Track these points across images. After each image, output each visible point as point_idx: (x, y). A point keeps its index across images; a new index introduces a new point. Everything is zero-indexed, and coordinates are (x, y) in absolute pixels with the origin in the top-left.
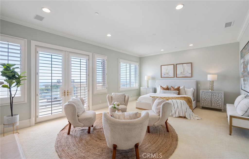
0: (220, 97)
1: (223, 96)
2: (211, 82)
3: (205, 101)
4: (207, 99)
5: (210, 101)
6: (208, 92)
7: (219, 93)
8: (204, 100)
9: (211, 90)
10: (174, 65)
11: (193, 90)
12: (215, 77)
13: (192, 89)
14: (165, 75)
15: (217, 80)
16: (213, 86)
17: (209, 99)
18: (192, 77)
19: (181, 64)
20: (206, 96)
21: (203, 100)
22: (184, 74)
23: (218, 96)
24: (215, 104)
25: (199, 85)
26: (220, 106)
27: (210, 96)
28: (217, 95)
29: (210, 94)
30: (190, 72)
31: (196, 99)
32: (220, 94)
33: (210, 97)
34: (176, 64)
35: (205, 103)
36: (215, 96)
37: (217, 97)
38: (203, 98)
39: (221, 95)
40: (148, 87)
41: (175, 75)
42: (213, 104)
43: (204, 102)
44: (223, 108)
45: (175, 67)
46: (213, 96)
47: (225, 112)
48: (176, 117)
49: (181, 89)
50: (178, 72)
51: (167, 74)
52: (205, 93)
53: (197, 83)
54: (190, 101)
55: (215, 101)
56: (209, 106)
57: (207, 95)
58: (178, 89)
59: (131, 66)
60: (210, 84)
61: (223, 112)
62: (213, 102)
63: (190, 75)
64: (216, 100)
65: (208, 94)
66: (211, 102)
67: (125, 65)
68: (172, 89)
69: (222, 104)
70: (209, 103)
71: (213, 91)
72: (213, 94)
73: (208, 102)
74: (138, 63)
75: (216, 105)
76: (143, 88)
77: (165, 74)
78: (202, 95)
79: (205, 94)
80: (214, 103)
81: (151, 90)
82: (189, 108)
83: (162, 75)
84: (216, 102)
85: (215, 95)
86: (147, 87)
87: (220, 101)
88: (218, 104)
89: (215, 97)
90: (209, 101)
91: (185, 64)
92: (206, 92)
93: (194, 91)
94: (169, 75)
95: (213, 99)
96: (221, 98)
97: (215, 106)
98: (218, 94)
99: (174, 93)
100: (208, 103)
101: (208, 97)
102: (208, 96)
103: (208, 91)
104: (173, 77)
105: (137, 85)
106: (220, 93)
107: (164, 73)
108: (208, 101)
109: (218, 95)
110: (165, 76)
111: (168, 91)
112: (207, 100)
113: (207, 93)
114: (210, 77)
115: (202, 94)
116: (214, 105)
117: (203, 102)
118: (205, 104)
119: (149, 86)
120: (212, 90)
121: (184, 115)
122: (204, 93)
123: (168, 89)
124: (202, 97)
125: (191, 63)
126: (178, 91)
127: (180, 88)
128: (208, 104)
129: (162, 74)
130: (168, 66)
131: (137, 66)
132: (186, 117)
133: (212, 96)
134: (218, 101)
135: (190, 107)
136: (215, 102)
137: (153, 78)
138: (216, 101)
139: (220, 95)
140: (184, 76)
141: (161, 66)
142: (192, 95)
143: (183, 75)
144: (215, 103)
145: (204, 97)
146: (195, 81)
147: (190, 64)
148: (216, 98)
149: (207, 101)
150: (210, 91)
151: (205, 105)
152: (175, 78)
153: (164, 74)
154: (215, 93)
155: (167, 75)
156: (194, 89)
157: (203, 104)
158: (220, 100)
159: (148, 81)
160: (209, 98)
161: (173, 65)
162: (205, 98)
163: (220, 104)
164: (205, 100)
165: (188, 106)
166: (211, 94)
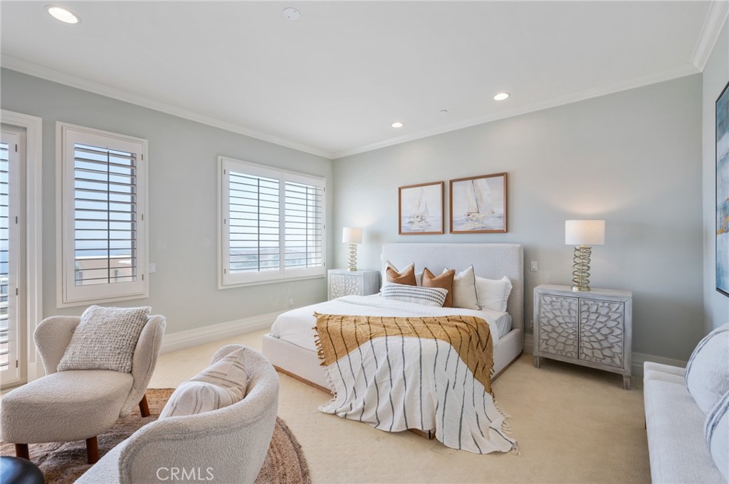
0: (615, 320)
1: (628, 318)
2: (577, 253)
3: (554, 335)
4: (560, 324)
5: (572, 337)
6: (565, 298)
7: (611, 302)
8: (549, 328)
9: (580, 287)
10: (443, 184)
11: (506, 284)
12: (598, 228)
13: (505, 279)
14: (412, 222)
15: (602, 242)
16: (584, 269)
17: (570, 325)
18: (507, 231)
19: (470, 181)
20: (558, 313)
21: (545, 328)
22: (477, 220)
23: (607, 315)
24: (593, 348)
25: (534, 265)
26: (617, 361)
27: (573, 314)
28: (603, 311)
29: (574, 307)
30: (501, 211)
31: (519, 322)
32: (617, 306)
33: (573, 320)
34: (451, 182)
35: (552, 342)
36: (596, 313)
37: (605, 319)
38: (544, 321)
39: (621, 310)
40: (352, 270)
41: (448, 224)
42: (585, 350)
43: (550, 338)
44: (626, 371)
45: (447, 190)
46: (585, 315)
47: (637, 389)
48: (390, 432)
49: (461, 279)
50: (459, 213)
51: (419, 219)
52: (554, 299)
53: (527, 257)
54: (484, 339)
55: (593, 335)
56: (569, 355)
57: (560, 309)
58: (448, 282)
59: (287, 187)
60: (578, 260)
61: (627, 388)
62: (585, 339)
63: (500, 224)
64: (599, 330)
65: (566, 304)
66: (579, 341)
67: (256, 182)
68: (426, 280)
69: (623, 353)
70: (571, 342)
71: (585, 293)
72: (585, 304)
73: (563, 339)
74: (325, 179)
75: (598, 354)
76: (335, 274)
77: (412, 220)
78: (542, 309)
79: (551, 302)
80: (589, 346)
81: (360, 283)
82: (470, 374)
83: (402, 225)
84: (599, 341)
85: (594, 309)
86: (349, 270)
87: (616, 336)
88: (607, 352)
89: (593, 317)
90: (570, 334)
91: (483, 180)
92: (557, 297)
93: (512, 291)
94: (426, 222)
95: (588, 328)
96: (620, 326)
97: (594, 360)
98: (608, 307)
99: (430, 298)
100: (564, 343)
101: (563, 317)
102: (566, 313)
103: (567, 289)
104: (440, 230)
105: (319, 261)
106: (615, 302)
107: (410, 217)
108: (565, 334)
109: (607, 310)
110: (415, 228)
111: (407, 287)
112: (560, 330)
113: (559, 300)
114: (574, 232)
115: (540, 302)
116: (589, 352)
117: (544, 336)
118: (554, 347)
119: (358, 267)
120: (584, 284)
121: (427, 428)
122: (548, 299)
123: (410, 280)
124: (543, 315)
125: (505, 175)
126: (445, 291)
127: (455, 278)
128: (564, 347)
129: (402, 219)
130: (424, 187)
131: (319, 193)
132: (437, 435)
133: (580, 312)
134: (606, 337)
135: (480, 369)
136: (593, 339)
137: (375, 237)
138: (600, 337)
139: (614, 309)
140: (478, 226)
141: (400, 189)
142: (502, 306)
143: (477, 223)
144: (596, 345)
145: (551, 316)
146: (518, 245)
147: (502, 179)
148: (599, 326)
149: (559, 334)
150: (575, 289)
151: (554, 352)
152: (448, 236)
153: (408, 220)
154: (594, 300)
155: (421, 224)
156: (513, 282)
157: (544, 346)
158: (617, 332)
159: (353, 248)
160: (567, 320)
161: (439, 186)
162: (554, 323)
163: (617, 350)
164: (554, 330)
165: (463, 366)
166: (580, 306)
